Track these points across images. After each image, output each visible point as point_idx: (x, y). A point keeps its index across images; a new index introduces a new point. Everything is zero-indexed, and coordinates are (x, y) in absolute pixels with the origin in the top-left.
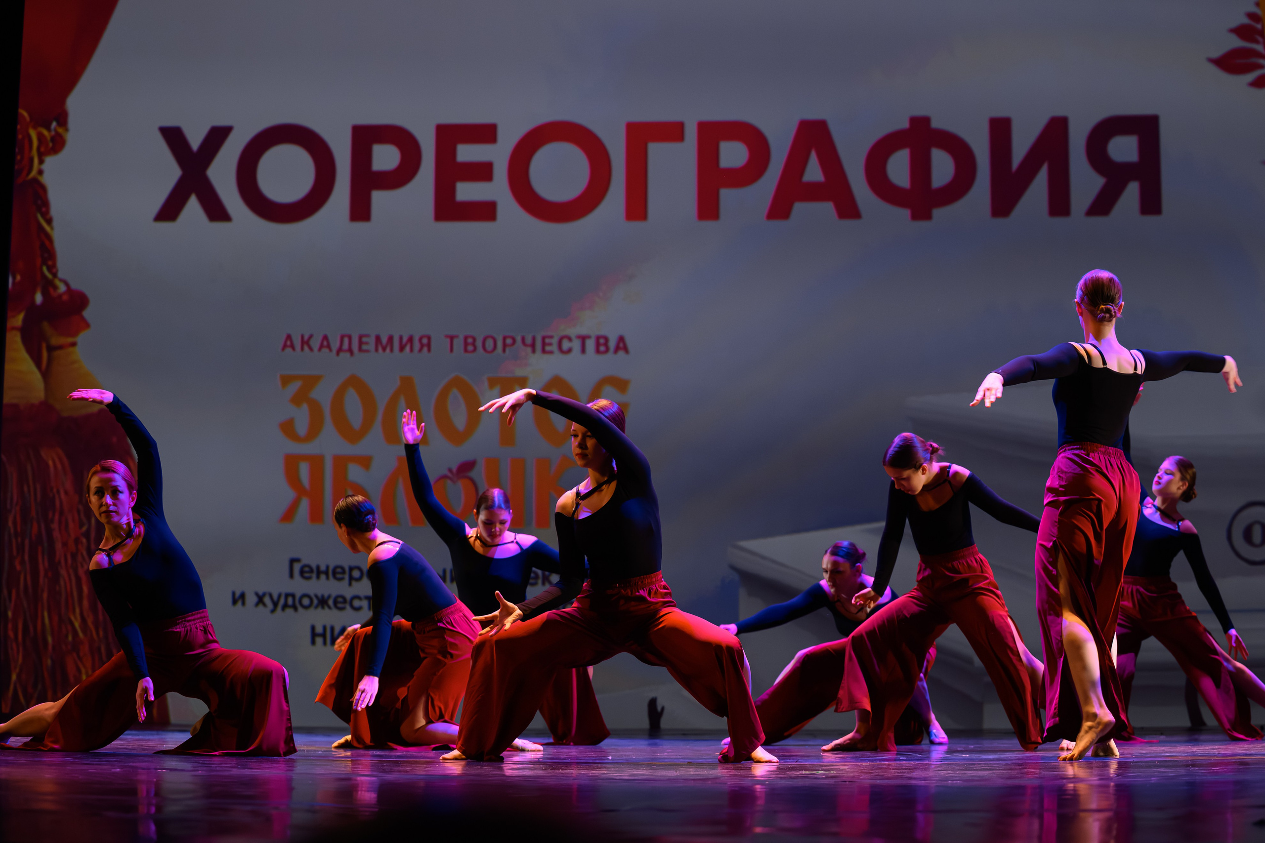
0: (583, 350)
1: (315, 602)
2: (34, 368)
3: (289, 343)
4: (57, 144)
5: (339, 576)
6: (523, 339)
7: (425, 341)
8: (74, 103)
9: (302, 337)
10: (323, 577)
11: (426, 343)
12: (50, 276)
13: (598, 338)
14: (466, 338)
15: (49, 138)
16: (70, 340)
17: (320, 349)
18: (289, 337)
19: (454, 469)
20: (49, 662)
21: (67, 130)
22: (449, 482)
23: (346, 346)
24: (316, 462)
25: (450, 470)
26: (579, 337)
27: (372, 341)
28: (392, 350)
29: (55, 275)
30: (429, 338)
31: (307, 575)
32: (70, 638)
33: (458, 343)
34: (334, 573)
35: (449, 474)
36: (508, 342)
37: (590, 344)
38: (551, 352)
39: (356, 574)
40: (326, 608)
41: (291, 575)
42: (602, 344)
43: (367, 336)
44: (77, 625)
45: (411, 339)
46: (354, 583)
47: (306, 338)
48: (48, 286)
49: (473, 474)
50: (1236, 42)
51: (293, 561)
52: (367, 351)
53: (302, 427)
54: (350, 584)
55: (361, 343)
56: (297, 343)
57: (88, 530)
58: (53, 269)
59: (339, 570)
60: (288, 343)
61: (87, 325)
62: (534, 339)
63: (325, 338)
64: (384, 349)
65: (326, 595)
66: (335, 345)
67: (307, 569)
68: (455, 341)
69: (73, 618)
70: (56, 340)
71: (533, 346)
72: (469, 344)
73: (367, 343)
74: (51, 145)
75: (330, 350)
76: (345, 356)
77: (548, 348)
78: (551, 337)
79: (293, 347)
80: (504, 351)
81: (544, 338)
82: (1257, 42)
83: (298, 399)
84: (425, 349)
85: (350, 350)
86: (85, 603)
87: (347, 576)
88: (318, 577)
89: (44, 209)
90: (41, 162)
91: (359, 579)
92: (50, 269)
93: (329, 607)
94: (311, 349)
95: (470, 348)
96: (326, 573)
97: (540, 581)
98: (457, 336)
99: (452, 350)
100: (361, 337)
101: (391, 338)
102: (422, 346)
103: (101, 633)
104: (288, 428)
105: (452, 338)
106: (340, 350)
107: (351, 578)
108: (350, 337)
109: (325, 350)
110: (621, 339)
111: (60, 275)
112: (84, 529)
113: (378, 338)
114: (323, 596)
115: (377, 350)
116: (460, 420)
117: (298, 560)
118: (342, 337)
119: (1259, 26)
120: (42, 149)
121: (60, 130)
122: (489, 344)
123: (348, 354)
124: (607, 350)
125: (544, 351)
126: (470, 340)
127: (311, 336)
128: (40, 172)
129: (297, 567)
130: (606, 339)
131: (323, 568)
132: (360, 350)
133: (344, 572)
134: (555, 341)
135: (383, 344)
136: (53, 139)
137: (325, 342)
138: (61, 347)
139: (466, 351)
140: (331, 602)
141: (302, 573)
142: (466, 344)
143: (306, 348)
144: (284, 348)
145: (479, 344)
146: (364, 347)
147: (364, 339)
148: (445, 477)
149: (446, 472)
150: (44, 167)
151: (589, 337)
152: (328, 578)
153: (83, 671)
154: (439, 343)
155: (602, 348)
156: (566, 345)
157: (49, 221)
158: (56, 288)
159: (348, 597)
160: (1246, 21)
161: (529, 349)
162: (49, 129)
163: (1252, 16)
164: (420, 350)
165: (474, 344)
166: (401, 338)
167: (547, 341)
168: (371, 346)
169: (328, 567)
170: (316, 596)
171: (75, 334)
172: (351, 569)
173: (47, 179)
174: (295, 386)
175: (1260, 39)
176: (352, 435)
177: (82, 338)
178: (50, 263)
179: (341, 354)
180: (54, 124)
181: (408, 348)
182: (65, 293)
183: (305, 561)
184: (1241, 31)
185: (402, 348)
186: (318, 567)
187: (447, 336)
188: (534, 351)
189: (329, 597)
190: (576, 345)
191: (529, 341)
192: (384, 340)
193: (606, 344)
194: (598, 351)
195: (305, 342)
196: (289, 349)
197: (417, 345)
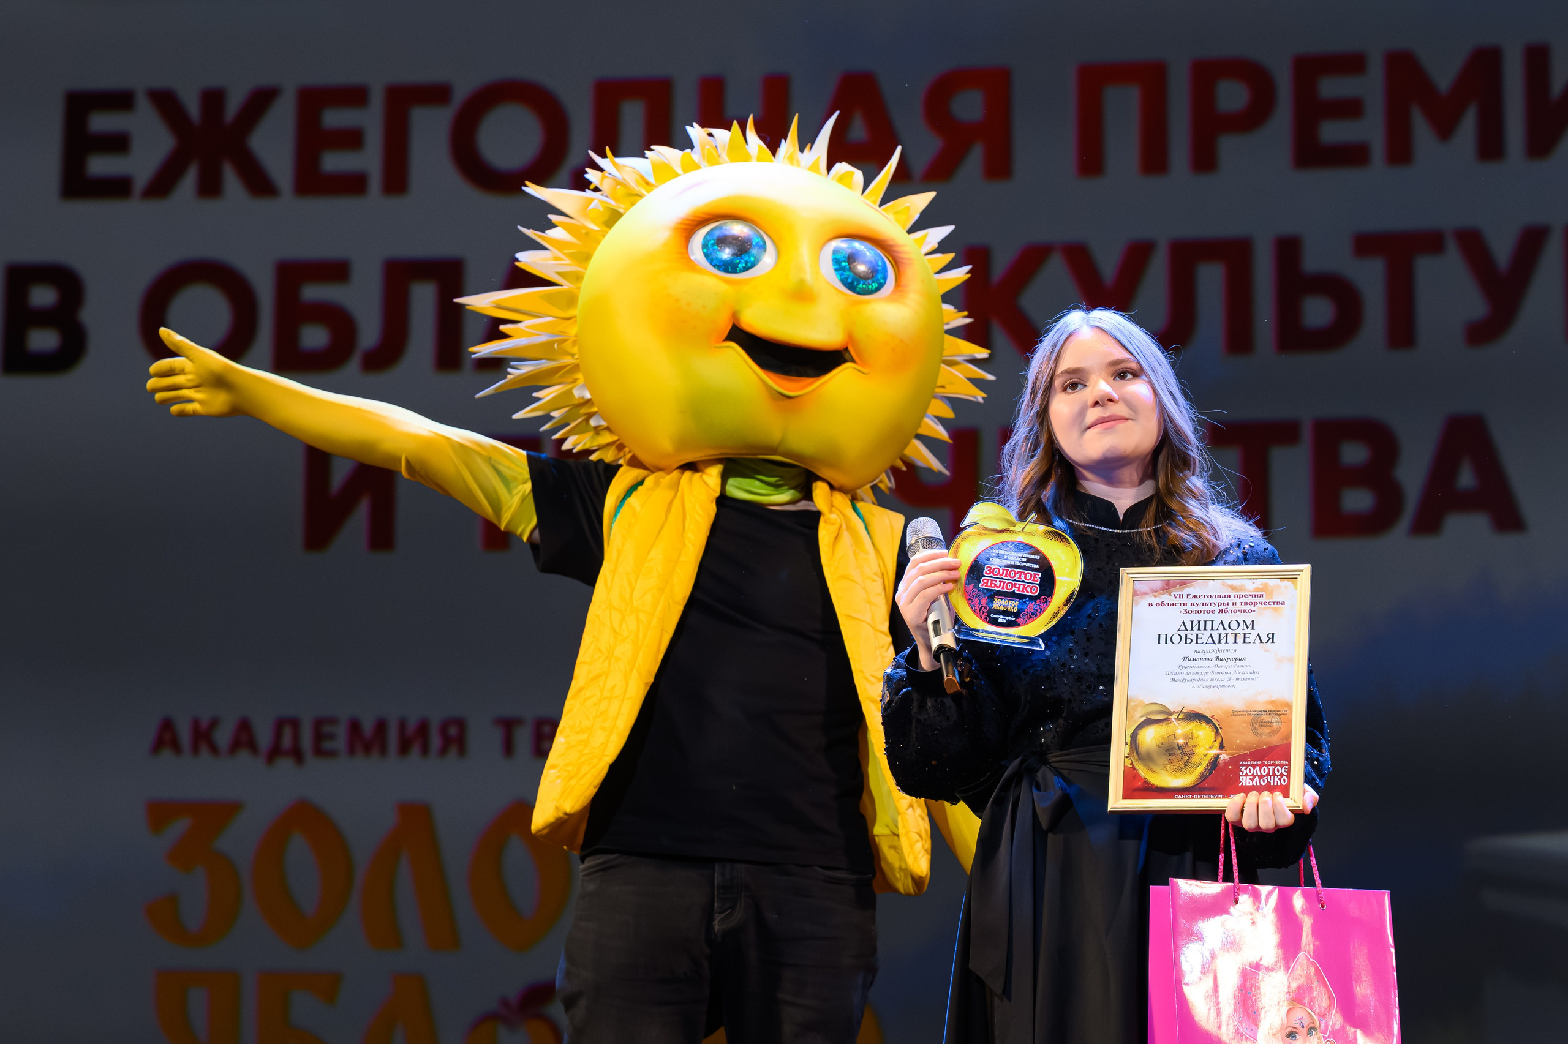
3: (167, 736)
7: (453, 731)
9: (196, 724)
11: (456, 736)
14: (539, 724)
17: (232, 750)
18: (167, 726)
19: (512, 998)
22: (502, 1027)
23: (287, 741)
24: (224, 985)
25: (505, 1003)
27: (341, 731)
28: (383, 751)
30: (461, 723)
33: (523, 737)
35: (502, 1011)
43: (333, 721)
45: (423, 728)
47: (205, 723)
49: (552, 1010)
52: (332, 754)
55: (319, 736)
56: (185, 735)
63: (244, 723)
64: (367, 749)
66: (264, 737)
68: (516, 730)
73: (332, 737)
75: (255, 751)
76: (285, 764)
79: (176, 747)
83: (185, 856)
84: (453, 751)
85: (296, 752)
94: (214, 749)
98: (518, 721)
99: (508, 748)
100: (318, 723)
101: (381, 727)
102: (447, 742)
104: (165, 914)
105: (508, 725)
106: (275, 752)
108: (295, 723)
109: (244, 755)
113: (355, 727)
115: (352, 750)
116: (523, 895)
118: (280, 725)
123: (292, 761)
127: (214, 723)
135: (365, 738)
137: (244, 737)
142: (539, 737)
143: (204, 750)
144: (156, 749)
146: (327, 745)
147: (327, 729)
148: (491, 1017)
149: (493, 1006)
154: (483, 735)
164: (443, 751)
166: (402, 725)
168: (340, 743)
174: (180, 826)
176: (300, 930)
179: (280, 760)
181: (417, 747)
185: (404, 747)
187: (497, 721)
192: (368, 727)
195: (203, 736)
196: (167, 754)
197: (435, 741)
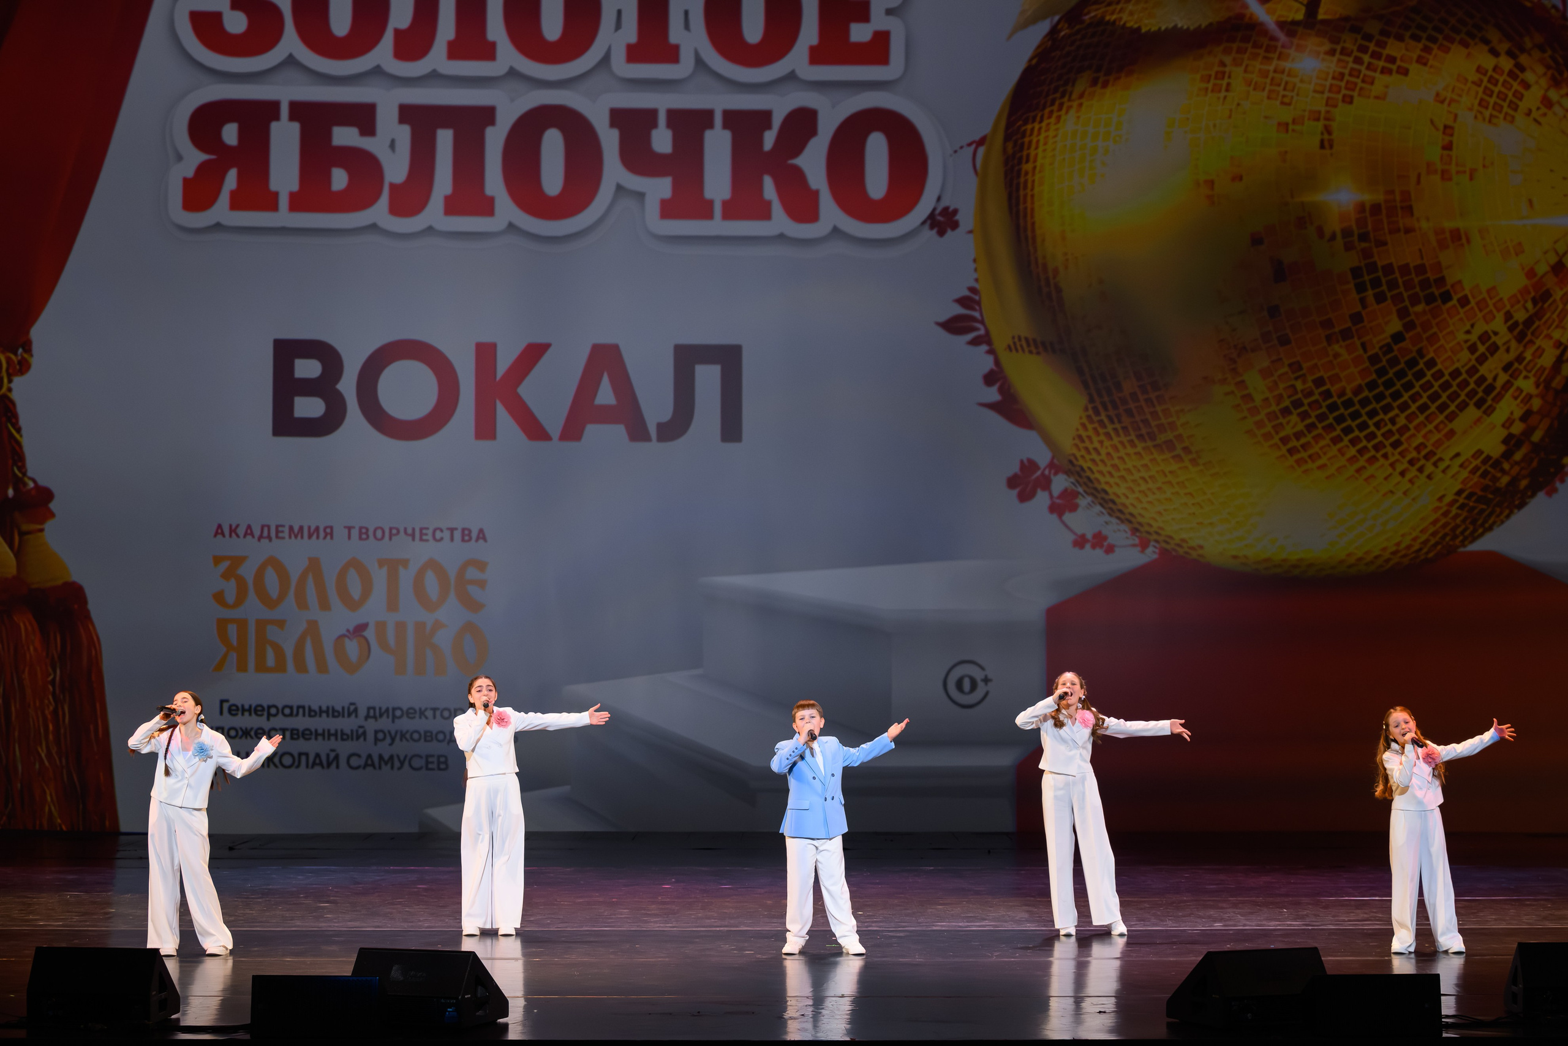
0: (452, 539)
1: (240, 733)
2: (7, 549)
3: (220, 531)
4: (23, 367)
5: (259, 713)
6: (405, 529)
7: (328, 530)
8: (38, 333)
9: (231, 526)
10: (247, 714)
11: (329, 532)
12: (20, 475)
13: (463, 530)
14: (361, 528)
15: (16, 362)
16: (39, 527)
17: (245, 536)
18: (220, 526)
19: (351, 629)
20: (19, 785)
21: (32, 356)
22: (347, 640)
23: (265, 534)
24: (242, 624)
25: (348, 631)
26: (448, 529)
27: (286, 530)
28: (302, 537)
29: (24, 474)
30: (331, 528)
31: (234, 712)
32: (37, 766)
33: (355, 533)
34: (256, 711)
35: (347, 634)
36: (393, 532)
37: (457, 535)
38: (427, 540)
39: (273, 711)
40: (249, 737)
41: (221, 713)
42: (466, 534)
43: (283, 526)
44: (43, 755)
45: (317, 529)
46: (272, 719)
47: (234, 527)
48: (19, 483)
49: (366, 633)
50: (959, 310)
51: (222, 702)
52: (283, 538)
53: (230, 598)
54: (268, 719)
55: (277, 532)
56: (227, 531)
57: (54, 679)
58: (23, 468)
59: (260, 708)
60: (219, 528)
61: (52, 515)
62: (414, 529)
63: (249, 527)
64: (296, 537)
65: (249, 728)
66: (257, 533)
67: (234, 708)
68: (353, 531)
69: (40, 750)
70: (25, 527)
71: (413, 536)
72: (364, 533)
73: (283, 532)
74: (18, 367)
75: (253, 537)
76: (265, 541)
77: (424, 537)
78: (427, 529)
79: (222, 534)
80: (390, 539)
81: (421, 529)
82: (973, 309)
83: (226, 575)
84: (329, 537)
85: (269, 538)
86: (51, 737)
87: (265, 713)
88: (243, 714)
89: (14, 420)
90: (10, 381)
91: (275, 715)
92: (19, 469)
93: (252, 737)
94: (238, 536)
95: (364, 536)
96: (249, 710)
97: (417, 715)
98: (354, 527)
99: (349, 538)
100: (277, 527)
101: (301, 528)
102: (326, 535)
103: (64, 761)
104: (219, 597)
105: (349, 528)
106: (261, 537)
107: (269, 715)
108: (269, 527)
109: (249, 537)
110: (481, 531)
111: (30, 473)
112: (50, 678)
113: (291, 528)
114: (246, 729)
115: (290, 537)
116: (356, 592)
117: (227, 701)
118: (263, 527)
119: (977, 298)
120: (11, 371)
121: (26, 356)
122: (379, 534)
123: (267, 541)
124: (470, 539)
125: (421, 539)
126: (364, 531)
127: (238, 526)
128: (10, 390)
129: (226, 706)
130: (470, 531)
131: (247, 707)
132: (277, 537)
133: (263, 710)
134: (430, 532)
135: (296, 533)
136: (20, 363)
137: (249, 531)
138: (29, 533)
139: (360, 538)
140: (252, 733)
141: (230, 710)
142: (361, 533)
143: (233, 535)
144: (215, 536)
145: (371, 533)
146: (280, 535)
147: (280, 529)
148: (344, 636)
149: (344, 632)
150: (12, 385)
151: (456, 529)
152: (250, 714)
153: (48, 792)
154: (340, 532)
155: (467, 538)
156: (438, 535)
157: (19, 430)
158: (25, 484)
159: (267, 730)
160: (967, 293)
161: (410, 538)
162: (16, 354)
163: (972, 290)
164: (325, 538)
165: (367, 533)
166: (309, 528)
167: (424, 531)
168: (286, 534)
169: (250, 706)
170: (241, 729)
171: (43, 522)
172: (269, 707)
173: (15, 396)
174: (225, 565)
175: (977, 308)
176: (270, 603)
177: (49, 526)
178: (20, 464)
179: (262, 540)
180: (20, 350)
181: (315, 536)
182: (32, 489)
183: (232, 702)
184: (962, 301)
185: (310, 536)
186: (243, 706)
187: (345, 527)
188: (413, 539)
189: (252, 729)
190: (447, 535)
191: (410, 531)
192: (296, 529)
193: (469, 535)
194: (463, 540)
195: (233, 531)
196: (219, 537)
197: (322, 534)
